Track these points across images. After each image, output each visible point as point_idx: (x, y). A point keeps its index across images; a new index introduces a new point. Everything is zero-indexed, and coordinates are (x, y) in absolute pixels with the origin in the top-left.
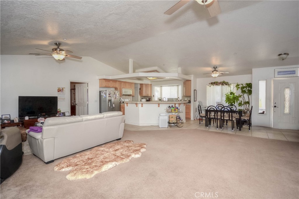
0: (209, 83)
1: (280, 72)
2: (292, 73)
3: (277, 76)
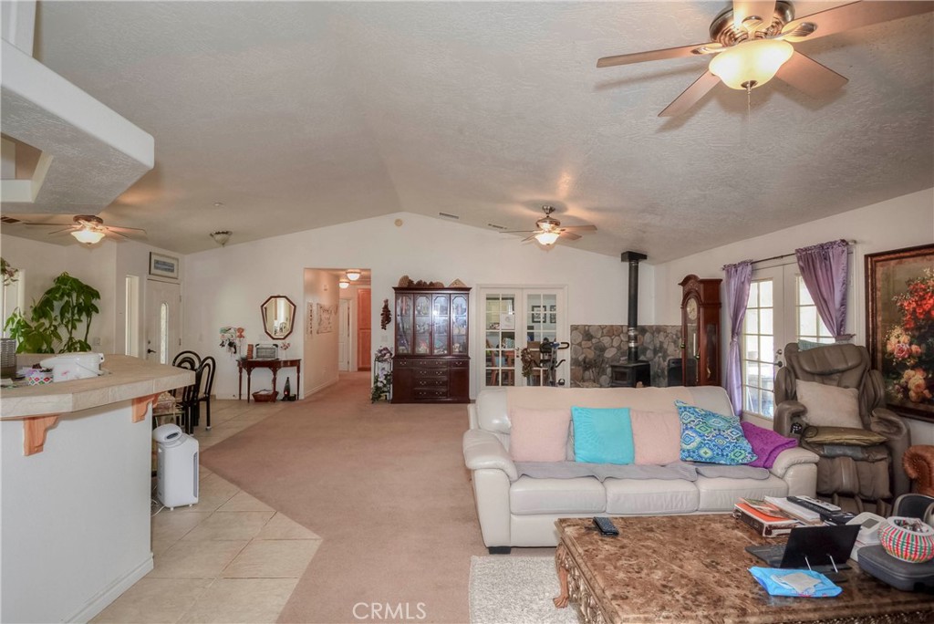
1: (157, 262)
2: (170, 268)
3: (153, 271)
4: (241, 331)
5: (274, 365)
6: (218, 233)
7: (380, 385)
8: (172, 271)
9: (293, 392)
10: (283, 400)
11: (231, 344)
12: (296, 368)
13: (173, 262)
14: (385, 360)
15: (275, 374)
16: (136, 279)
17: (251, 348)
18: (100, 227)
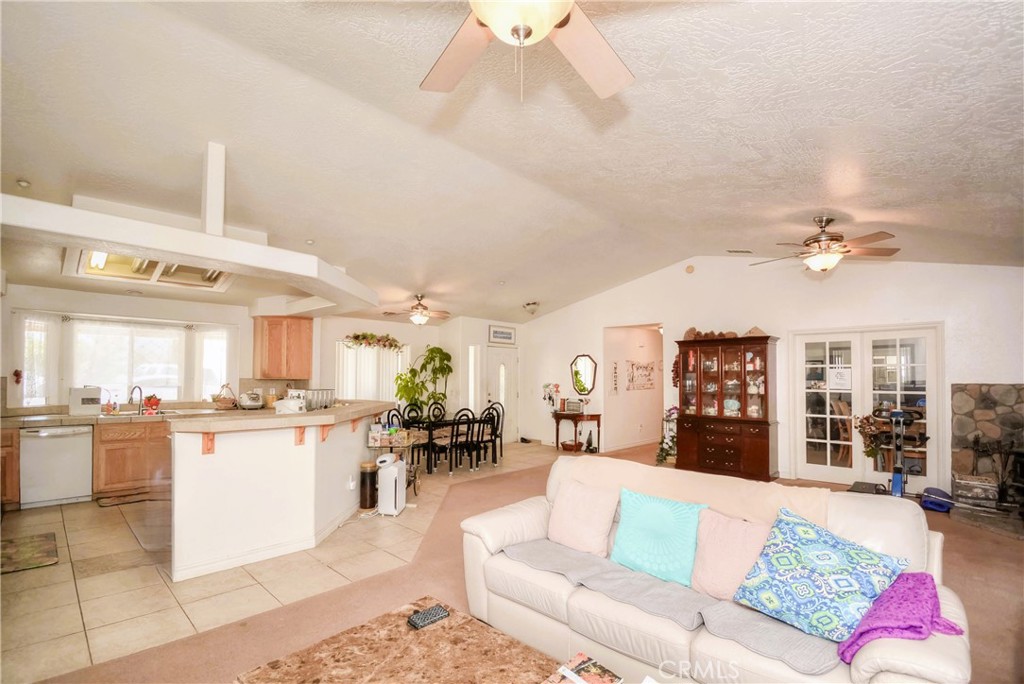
0: (347, 337)
1: (495, 332)
2: (508, 336)
3: (492, 339)
4: (557, 386)
5: (576, 418)
6: (528, 304)
7: (665, 446)
8: (510, 338)
9: (595, 444)
10: (586, 451)
11: (550, 398)
12: (596, 422)
13: (510, 331)
14: (672, 421)
15: (576, 426)
16: (479, 347)
17: (563, 401)
18: (425, 312)
